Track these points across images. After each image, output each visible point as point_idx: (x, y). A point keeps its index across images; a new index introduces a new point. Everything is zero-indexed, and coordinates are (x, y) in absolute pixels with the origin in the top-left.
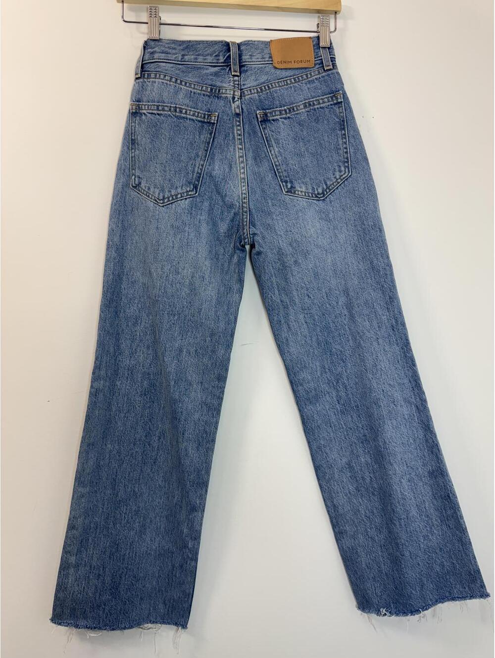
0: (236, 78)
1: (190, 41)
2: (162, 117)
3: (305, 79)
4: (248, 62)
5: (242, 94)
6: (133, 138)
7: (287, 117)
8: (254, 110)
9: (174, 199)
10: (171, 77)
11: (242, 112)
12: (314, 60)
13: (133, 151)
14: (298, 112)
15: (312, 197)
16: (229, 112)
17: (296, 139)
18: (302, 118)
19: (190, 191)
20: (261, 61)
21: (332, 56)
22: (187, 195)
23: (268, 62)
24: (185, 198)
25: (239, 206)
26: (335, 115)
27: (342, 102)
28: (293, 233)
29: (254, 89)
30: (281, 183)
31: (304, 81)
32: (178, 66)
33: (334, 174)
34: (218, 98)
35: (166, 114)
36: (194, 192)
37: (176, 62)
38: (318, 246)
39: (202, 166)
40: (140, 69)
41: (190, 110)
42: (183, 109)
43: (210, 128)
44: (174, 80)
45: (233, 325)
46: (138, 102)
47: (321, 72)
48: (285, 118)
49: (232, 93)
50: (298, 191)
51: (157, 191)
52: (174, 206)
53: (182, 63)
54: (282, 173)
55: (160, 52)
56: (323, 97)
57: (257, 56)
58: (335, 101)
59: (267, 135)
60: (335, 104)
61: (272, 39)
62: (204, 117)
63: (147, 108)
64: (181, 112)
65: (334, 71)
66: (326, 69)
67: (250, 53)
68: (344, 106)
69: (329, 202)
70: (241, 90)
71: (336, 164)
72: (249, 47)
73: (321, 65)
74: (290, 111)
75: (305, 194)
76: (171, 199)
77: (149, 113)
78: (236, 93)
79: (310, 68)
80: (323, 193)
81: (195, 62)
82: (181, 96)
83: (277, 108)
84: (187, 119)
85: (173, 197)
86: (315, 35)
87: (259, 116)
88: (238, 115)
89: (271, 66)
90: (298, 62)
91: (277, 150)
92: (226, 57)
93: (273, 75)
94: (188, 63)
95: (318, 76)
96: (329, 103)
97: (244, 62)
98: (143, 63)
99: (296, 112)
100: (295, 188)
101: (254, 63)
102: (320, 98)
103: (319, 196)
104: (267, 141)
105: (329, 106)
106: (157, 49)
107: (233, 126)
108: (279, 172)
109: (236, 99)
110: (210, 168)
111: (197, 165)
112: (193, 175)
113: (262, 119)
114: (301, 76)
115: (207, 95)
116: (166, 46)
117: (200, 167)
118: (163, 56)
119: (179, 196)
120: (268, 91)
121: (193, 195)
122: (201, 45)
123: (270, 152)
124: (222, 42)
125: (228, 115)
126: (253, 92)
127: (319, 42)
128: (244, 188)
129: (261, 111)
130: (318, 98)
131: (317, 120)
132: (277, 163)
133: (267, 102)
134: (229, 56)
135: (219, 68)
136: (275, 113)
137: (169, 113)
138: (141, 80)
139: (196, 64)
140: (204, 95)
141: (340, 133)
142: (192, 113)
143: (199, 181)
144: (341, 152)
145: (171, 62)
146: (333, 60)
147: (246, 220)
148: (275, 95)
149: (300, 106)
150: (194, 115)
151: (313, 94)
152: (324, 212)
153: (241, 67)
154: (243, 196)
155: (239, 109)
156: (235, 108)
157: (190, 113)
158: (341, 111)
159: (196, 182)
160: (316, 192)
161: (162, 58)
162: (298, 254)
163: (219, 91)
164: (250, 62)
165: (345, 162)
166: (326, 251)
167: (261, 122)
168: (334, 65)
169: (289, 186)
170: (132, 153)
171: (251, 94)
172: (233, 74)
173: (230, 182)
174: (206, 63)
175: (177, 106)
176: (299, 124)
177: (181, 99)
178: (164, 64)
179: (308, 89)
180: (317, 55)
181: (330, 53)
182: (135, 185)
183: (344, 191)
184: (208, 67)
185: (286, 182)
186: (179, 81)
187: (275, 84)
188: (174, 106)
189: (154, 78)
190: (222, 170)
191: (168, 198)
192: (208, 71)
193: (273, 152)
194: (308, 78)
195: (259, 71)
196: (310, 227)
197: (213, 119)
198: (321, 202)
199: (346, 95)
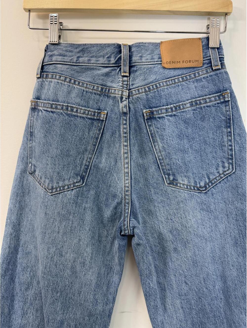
0: (125, 79)
1: (85, 44)
2: (55, 115)
3: (193, 78)
4: (138, 63)
5: (130, 94)
6: (31, 130)
7: (173, 115)
8: (141, 109)
9: (62, 190)
10: (66, 77)
11: (129, 111)
12: (202, 59)
13: (31, 142)
14: (184, 110)
15: (194, 189)
16: (117, 111)
17: (180, 136)
18: (188, 116)
19: (77, 182)
20: (150, 62)
21: (220, 56)
22: (74, 186)
23: (157, 63)
24: (71, 189)
25: (122, 197)
26: (222, 113)
27: (229, 101)
28: (173, 222)
29: (142, 89)
30: (163, 175)
31: (191, 80)
32: (73, 67)
33: (217, 169)
34: (108, 97)
35: (58, 112)
36: (81, 183)
37: (71, 64)
38: (197, 236)
39: (90, 158)
40: (40, 70)
41: (81, 109)
42: (75, 108)
43: (99, 124)
44: (68, 80)
45: (111, 305)
46: (37, 99)
47: (209, 71)
48: (171, 116)
49: (120, 93)
50: (180, 184)
51: (47, 181)
52: (61, 195)
53: (77, 64)
54: (165, 166)
55: (58, 55)
56: (210, 96)
57: (147, 57)
58: (222, 100)
59: (153, 132)
60: (222, 103)
61: (162, 41)
62: (94, 115)
63: (43, 106)
64: (72, 110)
65: (222, 71)
66: (214, 69)
67: (140, 55)
68: (231, 104)
69: (210, 194)
70: (129, 90)
71: (220, 160)
72: (139, 49)
73: (209, 65)
74: (176, 108)
75: (187, 187)
76: (58, 189)
77: (45, 110)
78: (124, 94)
79: (198, 67)
80: (205, 186)
81: (89, 63)
82: (73, 95)
83: (163, 106)
84: (77, 116)
85: (60, 188)
86: (205, 35)
87: (145, 115)
88: (125, 114)
89: (159, 66)
90: (187, 62)
91: (161, 145)
92: (117, 58)
93: (161, 74)
94: (82, 64)
95: (206, 75)
96: (216, 102)
97: (134, 63)
98: (44, 64)
99: (182, 110)
100: (177, 180)
101: (144, 64)
102: (207, 97)
103: (201, 189)
104: (152, 137)
105: (215, 104)
106: (56, 52)
107: (120, 124)
108: (162, 166)
109: (124, 99)
110: (97, 161)
111: (85, 159)
112: (81, 167)
113: (149, 117)
114: (189, 75)
115: (98, 94)
116: (64, 49)
117: (88, 160)
118: (60, 58)
119: (66, 187)
120: (155, 90)
121: (79, 186)
122: (95, 48)
123: (155, 147)
124: (114, 44)
125: (116, 114)
126: (141, 91)
127: (209, 42)
128: (127, 182)
129: (148, 110)
130: (205, 97)
131: (203, 119)
132: (161, 158)
133: (154, 101)
134: (120, 58)
135: (110, 69)
136: (161, 111)
137: (62, 111)
138: (41, 80)
139: (90, 65)
140: (95, 94)
141: (226, 131)
142: (82, 111)
143: (86, 172)
144: (226, 149)
145: (67, 63)
146: (222, 59)
147: (127, 211)
148: (163, 94)
149: (187, 105)
150: (84, 113)
151: (201, 93)
152: (205, 204)
153: (131, 67)
154: (126, 189)
155: (126, 108)
156: (122, 107)
157: (81, 111)
158: (227, 109)
159: (84, 174)
160: (198, 186)
161: (59, 60)
162: (178, 242)
163: (109, 91)
164: (140, 63)
165: (229, 159)
166: (206, 239)
167: (147, 119)
168: (223, 65)
169: (171, 178)
170: (30, 144)
171: (139, 93)
172: (122, 74)
173: (115, 175)
174: (98, 64)
175: (69, 105)
176: (185, 122)
177: (74, 98)
178: (60, 66)
179: (196, 87)
180: (205, 55)
181: (219, 53)
182: (30, 172)
183: (227, 185)
184: (100, 67)
185: (169, 175)
186: (73, 81)
187: (163, 84)
188: (66, 104)
189: (51, 78)
190: (108, 163)
191: (56, 188)
192: (99, 72)
193: (157, 147)
194: (195, 77)
195: (148, 71)
196: (191, 217)
197: (103, 117)
198: (202, 195)
199: (234, 94)
